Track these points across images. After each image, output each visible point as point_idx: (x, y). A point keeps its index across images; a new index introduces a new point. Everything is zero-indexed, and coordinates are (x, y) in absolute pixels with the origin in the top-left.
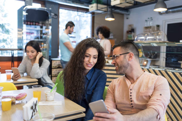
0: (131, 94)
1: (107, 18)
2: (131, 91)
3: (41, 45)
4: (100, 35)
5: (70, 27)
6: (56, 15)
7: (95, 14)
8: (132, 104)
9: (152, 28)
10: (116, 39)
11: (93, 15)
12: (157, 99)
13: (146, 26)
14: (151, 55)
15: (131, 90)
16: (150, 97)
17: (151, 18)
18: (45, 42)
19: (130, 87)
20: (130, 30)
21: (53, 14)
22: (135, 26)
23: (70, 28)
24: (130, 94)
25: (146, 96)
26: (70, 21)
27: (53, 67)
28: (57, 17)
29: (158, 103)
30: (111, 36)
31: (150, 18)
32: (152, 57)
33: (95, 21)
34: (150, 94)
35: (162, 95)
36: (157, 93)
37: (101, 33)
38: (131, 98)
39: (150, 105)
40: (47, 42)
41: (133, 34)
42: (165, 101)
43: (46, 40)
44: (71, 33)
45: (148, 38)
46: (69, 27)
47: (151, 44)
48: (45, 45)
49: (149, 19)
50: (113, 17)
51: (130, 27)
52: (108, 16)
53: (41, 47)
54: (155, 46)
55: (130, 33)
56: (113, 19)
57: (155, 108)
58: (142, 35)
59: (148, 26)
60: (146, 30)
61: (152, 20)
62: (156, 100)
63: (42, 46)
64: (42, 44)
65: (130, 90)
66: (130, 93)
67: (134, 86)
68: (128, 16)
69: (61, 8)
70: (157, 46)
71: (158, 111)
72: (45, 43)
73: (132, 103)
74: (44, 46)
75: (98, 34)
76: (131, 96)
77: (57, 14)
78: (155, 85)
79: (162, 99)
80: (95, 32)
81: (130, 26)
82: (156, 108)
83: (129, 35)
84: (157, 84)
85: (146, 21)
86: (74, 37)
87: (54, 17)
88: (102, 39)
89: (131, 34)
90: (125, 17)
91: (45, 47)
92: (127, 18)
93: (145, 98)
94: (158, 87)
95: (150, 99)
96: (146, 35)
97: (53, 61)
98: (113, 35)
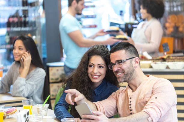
2: (131, 100)
15: (130, 98)
23: (76, 4)
24: (129, 103)
25: (143, 103)
27: (51, 81)
29: (151, 107)
38: (130, 107)
43: (35, 28)
44: (80, 12)
46: (74, 2)
65: (129, 99)
66: (129, 102)
71: (149, 113)
72: (35, 35)
73: (132, 112)
76: (130, 105)
78: (153, 88)
84: (155, 87)
86: (93, 17)
97: (50, 69)
98: (181, 5)
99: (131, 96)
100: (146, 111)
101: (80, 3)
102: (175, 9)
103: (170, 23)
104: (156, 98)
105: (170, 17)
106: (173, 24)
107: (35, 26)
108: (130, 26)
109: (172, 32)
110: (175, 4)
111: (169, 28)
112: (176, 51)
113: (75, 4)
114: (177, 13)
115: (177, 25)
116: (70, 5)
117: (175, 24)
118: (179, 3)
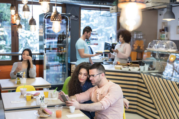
5: (87, 33)
6: (76, 17)
10: (145, 40)
20: (163, 28)
21: (73, 16)
26: (87, 27)
27: (72, 72)
28: (78, 19)
37: (122, 37)
41: (166, 33)
43: (65, 44)
44: (88, 38)
48: (65, 49)
55: (163, 32)
63: (62, 50)
64: (62, 48)
68: (162, 11)
69: (82, 9)
72: (65, 48)
74: (63, 51)
76: (97, 97)
81: (164, 23)
86: (96, 39)
87: (75, 19)
88: (122, 43)
90: (159, 13)
91: (65, 51)
92: (160, 15)
97: (72, 65)
98: (142, 35)
101: (89, 33)
102: (139, 37)
103: (136, 44)
104: (109, 95)
105: (136, 41)
106: (137, 45)
107: (65, 43)
108: (114, 45)
109: (137, 49)
110: (139, 34)
111: (135, 47)
112: (138, 59)
114: (140, 39)
115: (140, 46)
116: (83, 33)
117: (139, 45)
118: (141, 34)
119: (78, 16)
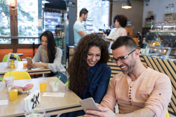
0: (131, 92)
1: (123, 6)
2: (131, 89)
3: (59, 33)
4: (117, 23)
6: (73, 4)
7: (113, 1)
8: (130, 102)
9: (172, 14)
10: (134, 27)
11: (111, 3)
12: (156, 99)
13: (166, 13)
14: (170, 44)
15: (131, 87)
16: (149, 96)
17: (173, 4)
18: (62, 31)
19: (130, 84)
20: (149, 17)
21: (71, 3)
22: (154, 13)
24: (129, 92)
25: (145, 95)
27: (70, 55)
28: (75, 6)
30: (129, 24)
31: (171, 4)
32: (172, 45)
33: (113, 9)
34: (149, 93)
35: (161, 94)
36: (157, 93)
38: (130, 96)
39: (148, 105)
40: (64, 31)
42: (164, 101)
43: (63, 29)
45: (164, 27)
47: (168, 33)
48: (63, 33)
49: (169, 6)
50: (130, 5)
51: (150, 15)
52: (125, 4)
53: (59, 35)
54: (172, 35)
55: (149, 20)
56: (130, 7)
57: (151, 108)
58: (159, 24)
59: (169, 12)
60: (166, 17)
61: (173, 6)
62: (154, 100)
63: (61, 34)
64: (61, 32)
65: (129, 87)
66: (129, 90)
67: (134, 84)
68: (148, 2)
70: (174, 35)
71: (155, 112)
73: (131, 100)
75: (115, 22)
76: (130, 93)
77: (75, 2)
78: (156, 83)
79: (161, 99)
80: (113, 20)
81: (150, 12)
82: (153, 108)
83: (148, 23)
84: (158, 82)
85: (167, 7)
86: (91, 26)
87: (72, 6)
89: (151, 21)
90: (145, 3)
91: (63, 35)
92: (147, 5)
93: (143, 96)
94: (158, 85)
95: (149, 98)
96: (163, 24)
97: (70, 49)
98: (131, 23)
99: (131, 85)
100: (153, 109)
104: (160, 94)
107: (64, 27)
108: (108, 31)
110: (128, 22)
113: (83, 15)
115: (129, 32)
119: (75, 3)
